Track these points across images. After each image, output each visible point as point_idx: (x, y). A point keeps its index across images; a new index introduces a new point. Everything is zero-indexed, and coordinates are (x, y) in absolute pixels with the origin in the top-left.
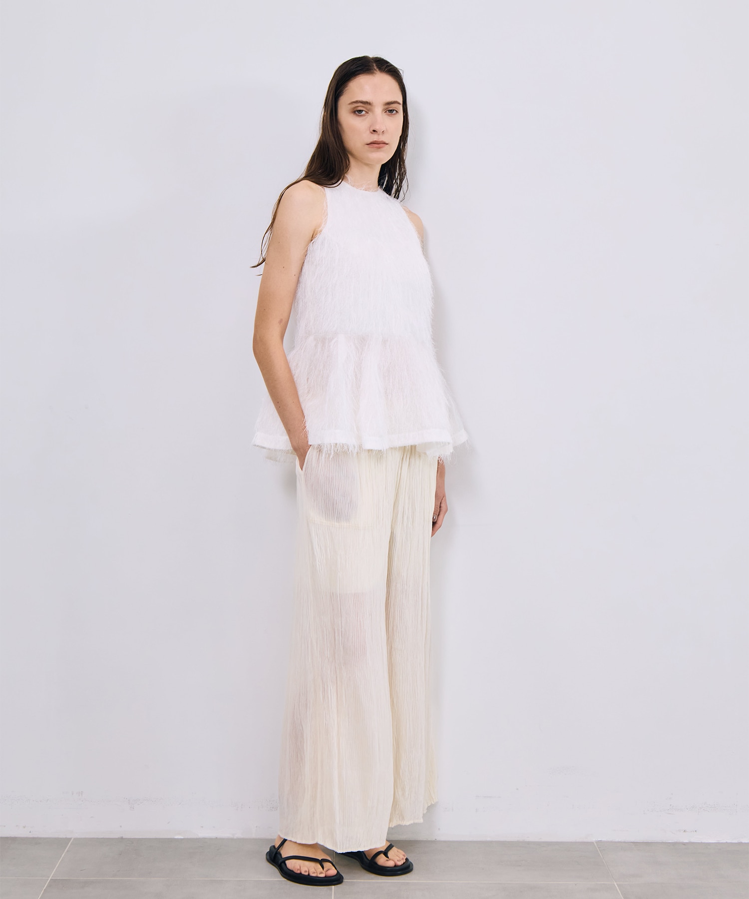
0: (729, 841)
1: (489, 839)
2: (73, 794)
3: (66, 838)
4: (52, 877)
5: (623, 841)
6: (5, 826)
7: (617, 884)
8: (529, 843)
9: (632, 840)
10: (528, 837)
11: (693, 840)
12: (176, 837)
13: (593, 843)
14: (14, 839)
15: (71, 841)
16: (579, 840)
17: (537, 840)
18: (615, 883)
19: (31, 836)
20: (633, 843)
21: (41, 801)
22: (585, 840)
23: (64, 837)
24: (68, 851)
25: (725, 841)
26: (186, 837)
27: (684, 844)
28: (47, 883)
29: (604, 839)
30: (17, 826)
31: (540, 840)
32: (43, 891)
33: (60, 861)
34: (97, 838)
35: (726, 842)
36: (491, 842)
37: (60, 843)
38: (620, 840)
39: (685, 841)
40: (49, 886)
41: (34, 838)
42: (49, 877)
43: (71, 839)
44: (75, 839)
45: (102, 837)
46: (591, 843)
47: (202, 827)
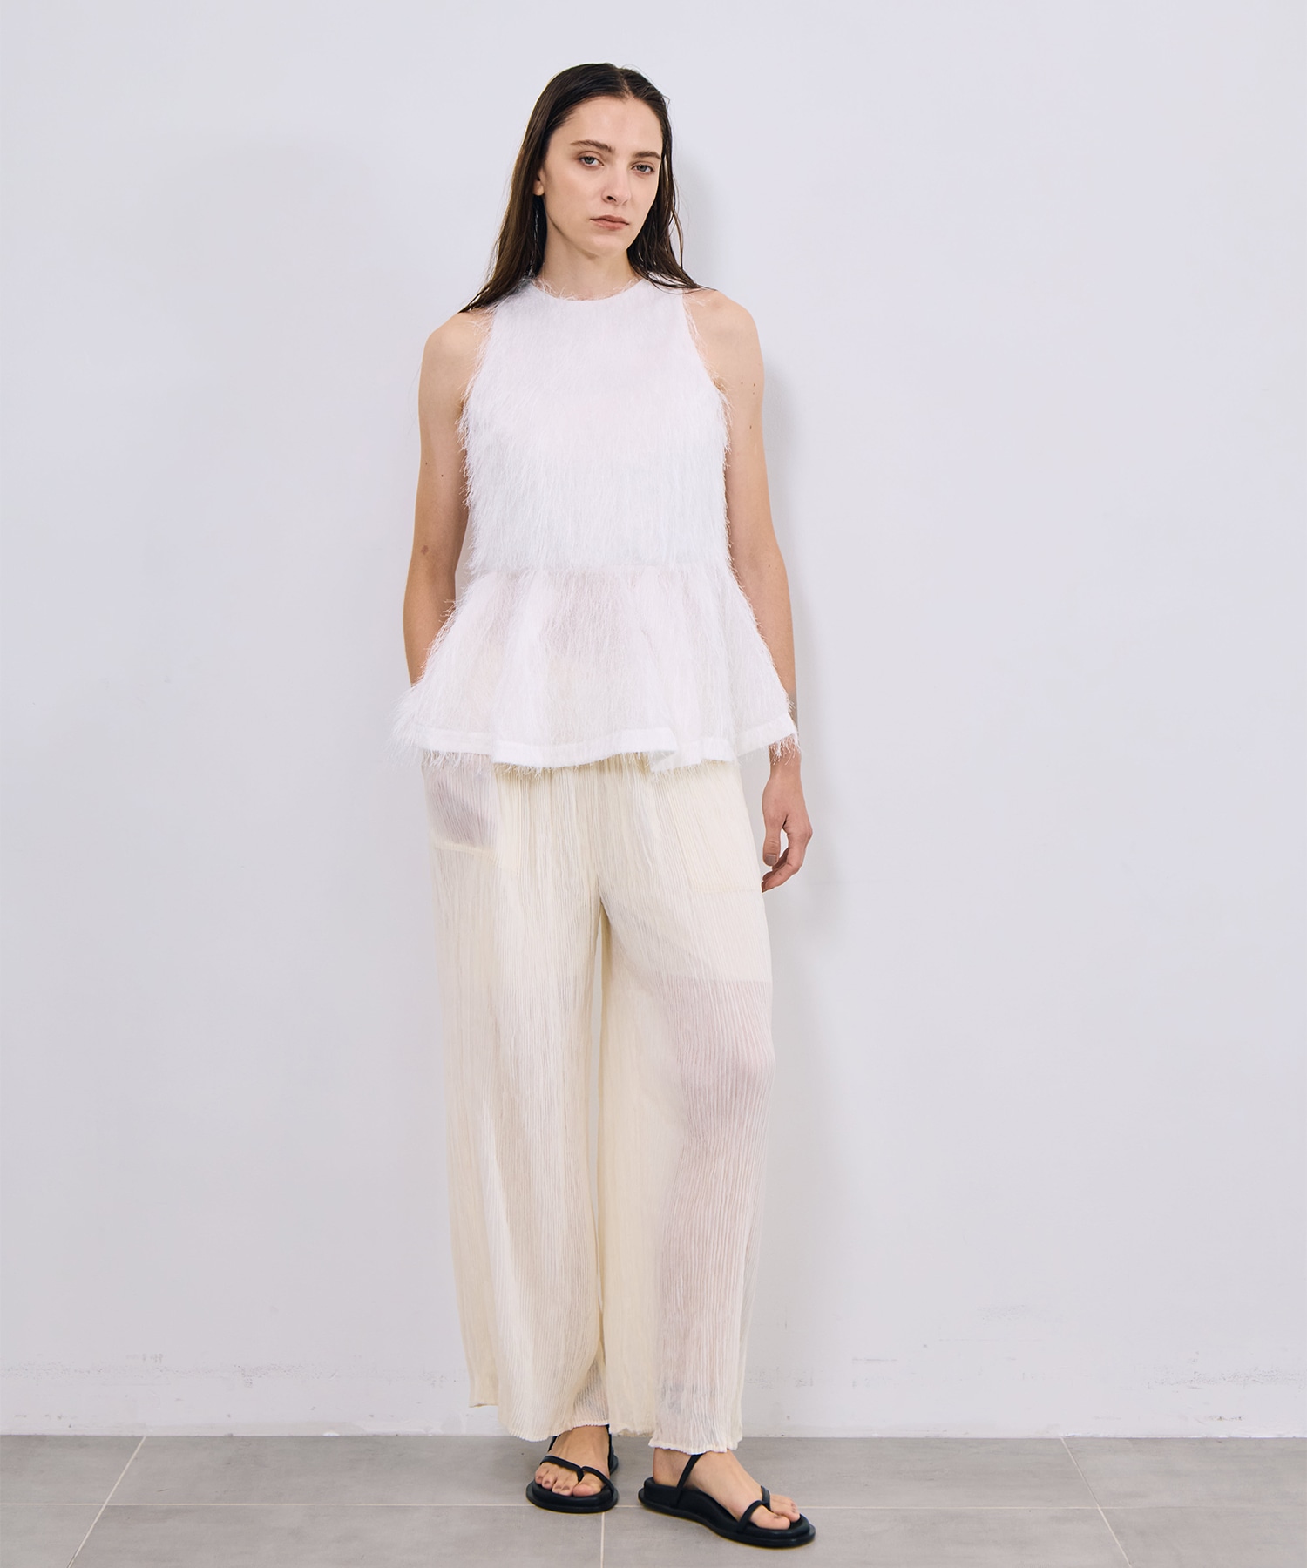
0: (1298, 1436)
1: (875, 1435)
2: (144, 1359)
3: (133, 1437)
4: (109, 1502)
5: (1112, 1435)
6: (25, 1416)
7: (1102, 1510)
8: (946, 1441)
9: (1129, 1434)
11: (1236, 1434)
12: (327, 1434)
13: (1060, 1440)
14: (41, 1439)
15: (143, 1440)
16: (1033, 1435)
17: (960, 1435)
18: (1099, 1508)
19: (71, 1432)
20: (1130, 1439)
21: (89, 1372)
22: (1046, 1436)
23: (130, 1435)
24: (136, 1459)
25: (1291, 1436)
26: (344, 1434)
27: (1220, 1441)
28: (100, 1514)
29: (1079, 1434)
30: (46, 1416)
31: (967, 1436)
32: (92, 1527)
33: (122, 1475)
34: (188, 1437)
35: (1294, 1438)
36: (881, 1439)
37: (121, 1446)
38: (1106, 1435)
39: (1221, 1437)
40: (102, 1518)
41: (76, 1437)
42: (103, 1503)
43: (141, 1438)
44: (148, 1438)
45: (196, 1435)
46: (1057, 1441)
47: (372, 1416)
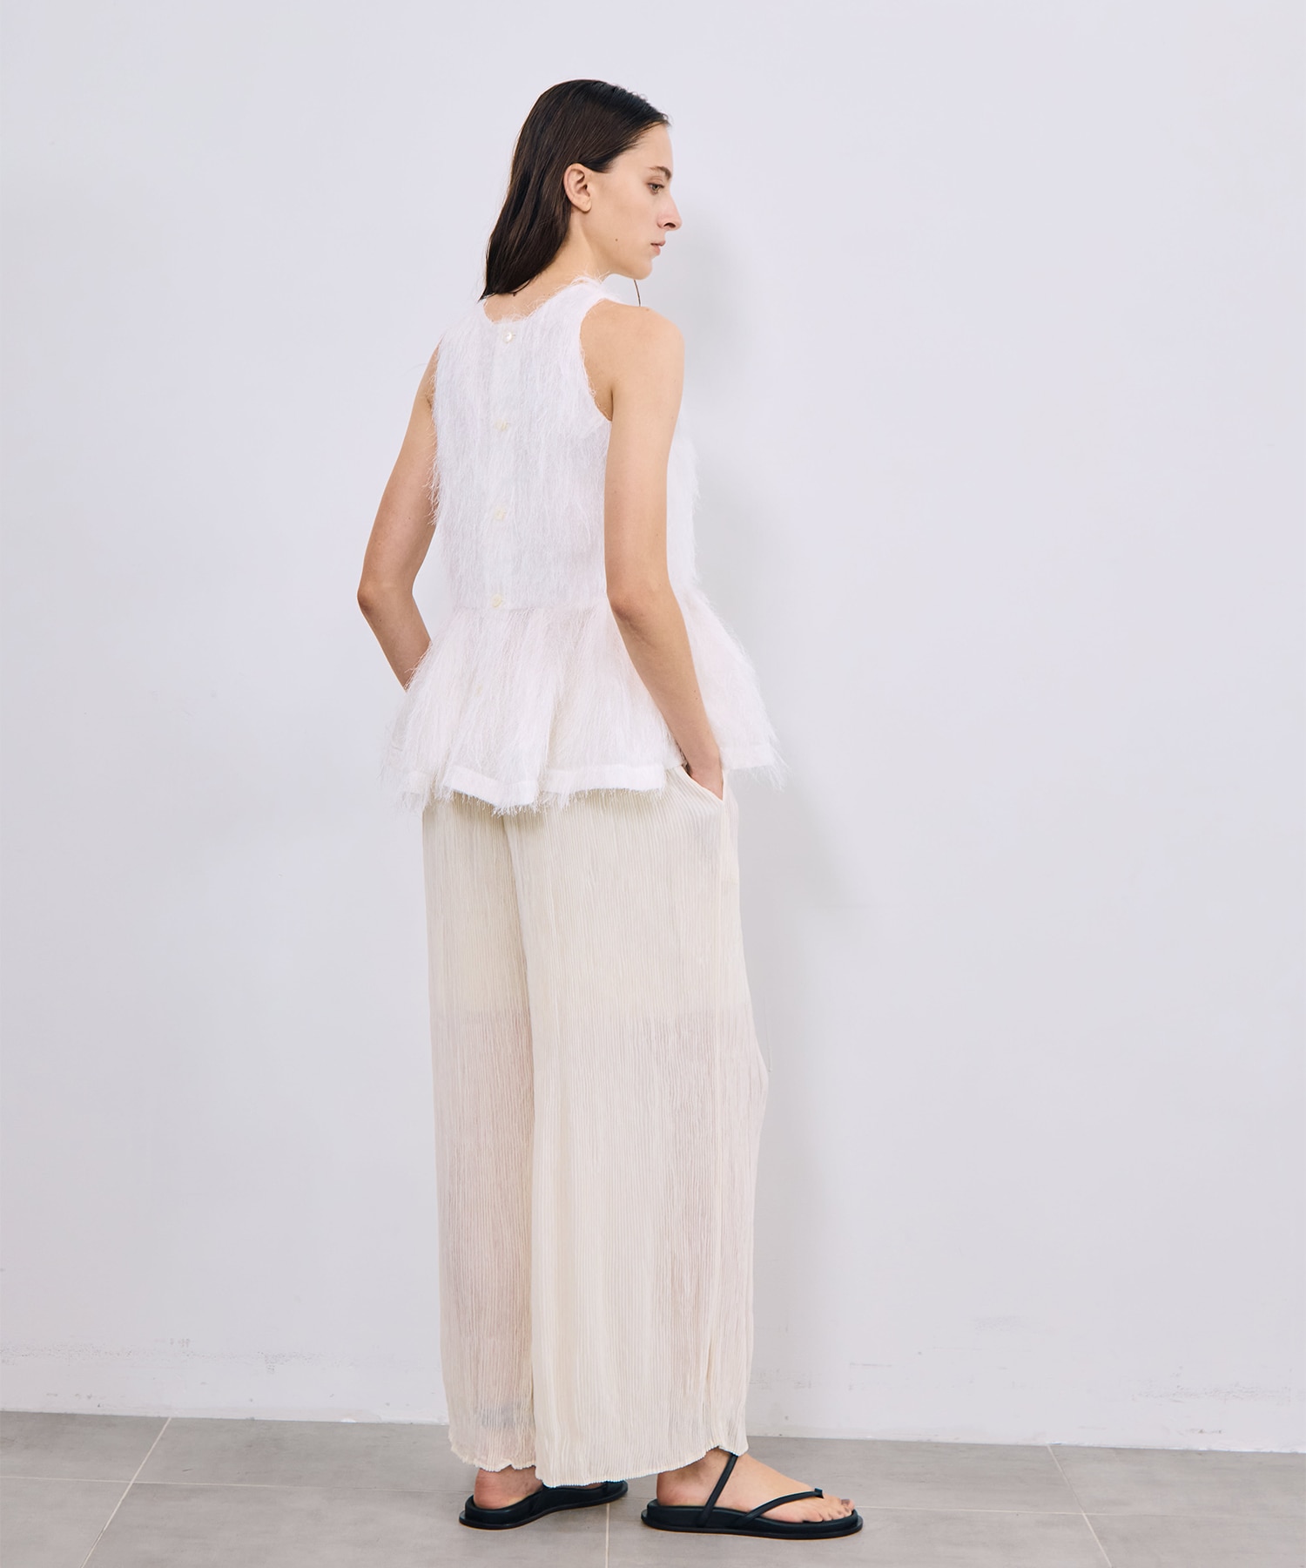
0: (1276, 1450)
1: (870, 1437)
2: (172, 1343)
3: (159, 1418)
4: (136, 1480)
5: (1096, 1444)
6: (56, 1395)
7: (1087, 1516)
8: (938, 1445)
9: (1113, 1444)
10: (936, 1435)
11: (1215, 1447)
12: (344, 1421)
13: (1046, 1447)
14: (71, 1417)
15: (168, 1423)
16: (1021, 1442)
17: (950, 1439)
18: (1084, 1514)
19: (100, 1412)
20: (1114, 1449)
21: (118, 1354)
22: (1033, 1443)
23: (156, 1415)
24: (162, 1438)
25: (1269, 1451)
26: (361, 1420)
27: (1200, 1453)
28: (127, 1491)
29: (1065, 1442)
30: (77, 1395)
31: (957, 1441)
32: (120, 1503)
33: (149, 1453)
34: (212, 1419)
35: (1271, 1453)
36: (874, 1442)
37: (147, 1427)
38: (1091, 1444)
39: (1201, 1449)
40: (131, 1494)
41: (105, 1417)
42: (130, 1480)
43: (166, 1419)
44: (173, 1419)
45: (219, 1417)
46: (1043, 1448)
47: (388, 1404)
